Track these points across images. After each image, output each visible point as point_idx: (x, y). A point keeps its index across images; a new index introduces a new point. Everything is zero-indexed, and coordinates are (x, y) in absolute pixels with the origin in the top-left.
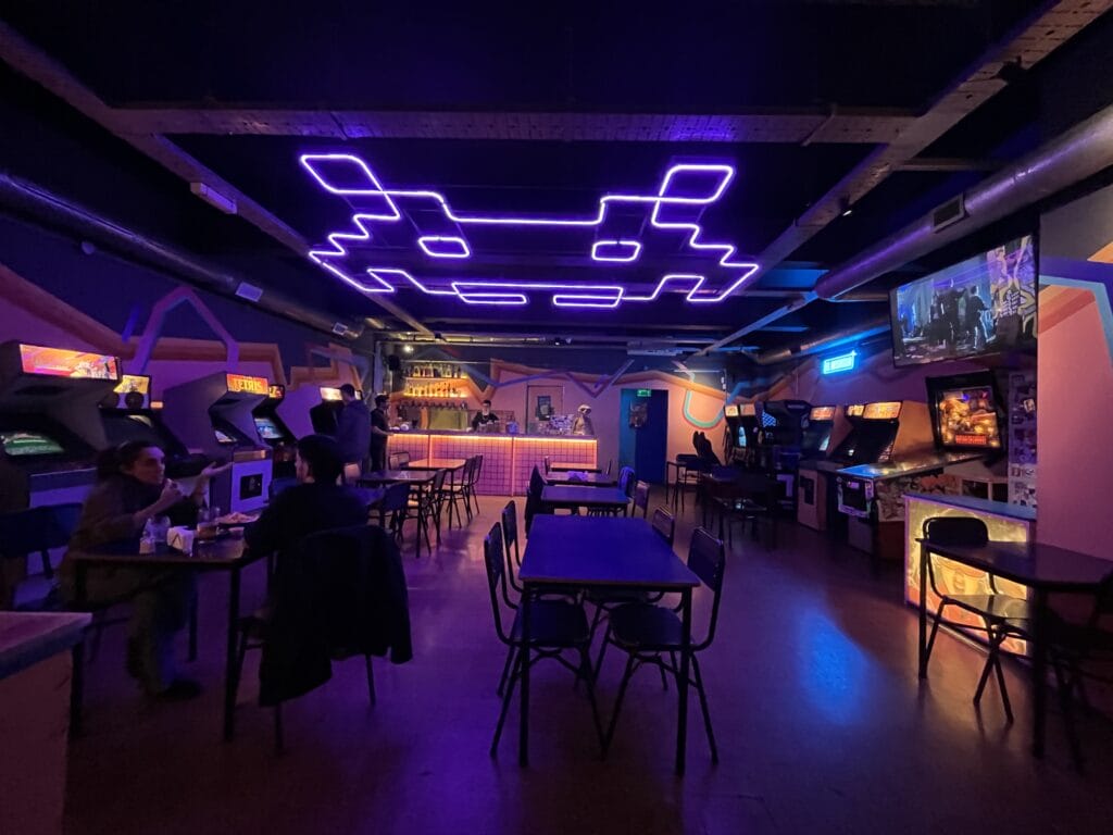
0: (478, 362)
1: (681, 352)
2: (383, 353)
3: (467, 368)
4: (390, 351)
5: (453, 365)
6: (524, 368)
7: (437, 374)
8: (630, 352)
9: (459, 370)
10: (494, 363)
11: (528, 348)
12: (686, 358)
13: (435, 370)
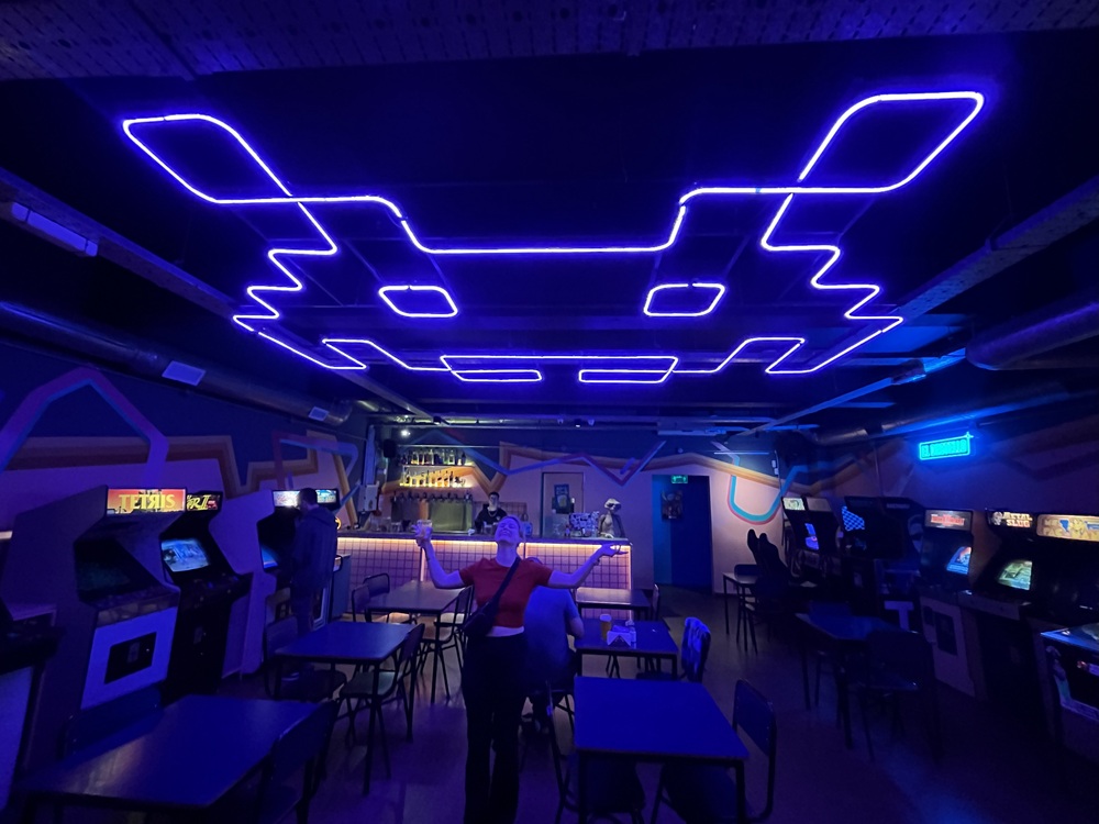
0: (485, 447)
1: (724, 432)
2: (377, 438)
3: (472, 453)
4: (387, 435)
5: (457, 450)
6: (539, 452)
7: (438, 462)
8: (660, 433)
9: (464, 456)
10: (503, 447)
11: (542, 431)
12: (730, 439)
13: (436, 457)
